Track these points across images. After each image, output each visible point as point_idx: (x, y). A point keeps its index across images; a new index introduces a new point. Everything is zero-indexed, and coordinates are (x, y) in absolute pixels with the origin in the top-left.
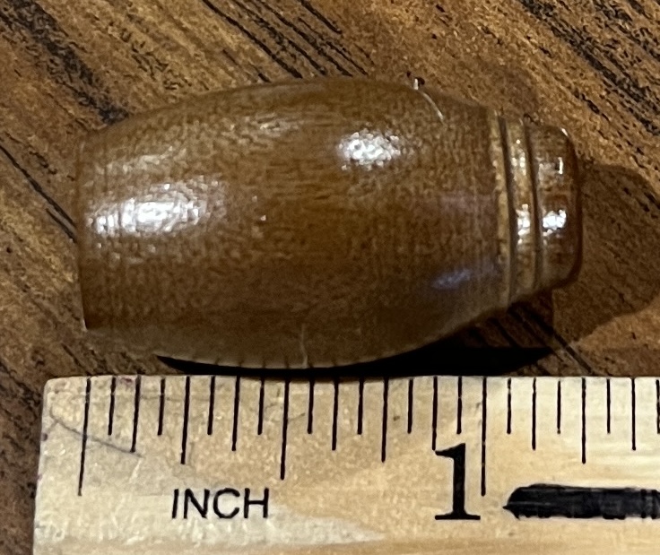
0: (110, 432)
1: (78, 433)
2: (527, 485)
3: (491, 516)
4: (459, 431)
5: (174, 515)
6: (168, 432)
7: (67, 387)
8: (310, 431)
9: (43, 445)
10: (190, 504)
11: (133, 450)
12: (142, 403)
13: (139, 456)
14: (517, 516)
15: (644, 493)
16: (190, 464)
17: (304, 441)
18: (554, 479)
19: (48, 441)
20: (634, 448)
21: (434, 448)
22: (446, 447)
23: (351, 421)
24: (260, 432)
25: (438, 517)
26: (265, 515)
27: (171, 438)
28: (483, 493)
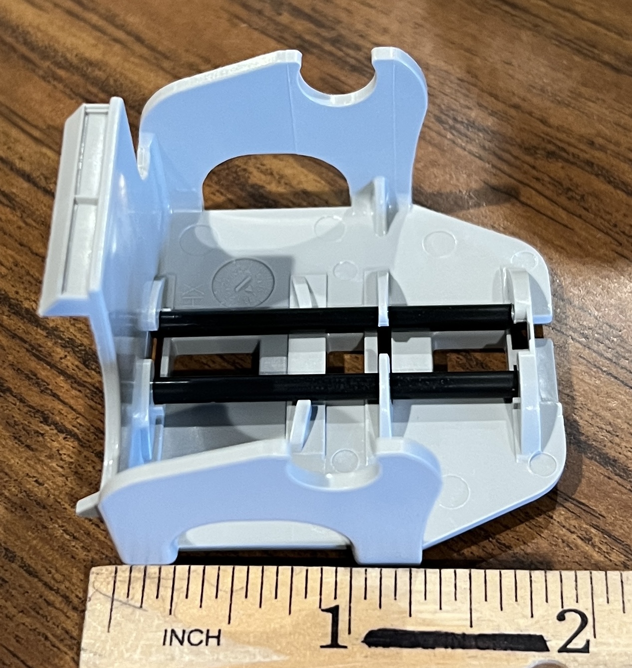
0: (128, 596)
1: (109, 597)
2: (376, 628)
3: (354, 646)
4: (335, 598)
5: (164, 644)
6: (162, 596)
7: (104, 571)
8: (246, 597)
9: (88, 604)
10: (174, 638)
11: (141, 607)
12: (147, 581)
13: (145, 610)
14: (369, 647)
15: (447, 635)
16: (174, 615)
17: (243, 602)
18: (392, 625)
19: (91, 602)
20: (441, 609)
21: (320, 607)
22: (328, 607)
23: (271, 591)
24: (217, 597)
25: (322, 647)
26: (218, 644)
27: (164, 600)
28: (350, 633)
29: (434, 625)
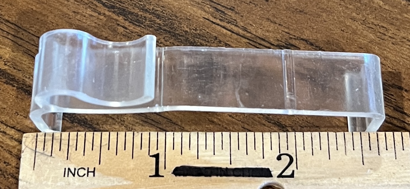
0: (44, 150)
1: (33, 150)
2: (179, 166)
3: (168, 176)
4: (157, 149)
5: (64, 176)
6: (62, 150)
7: (30, 136)
8: (109, 149)
9: (22, 154)
10: (70, 172)
11: (51, 155)
12: (54, 141)
13: (53, 157)
14: (176, 176)
15: (218, 168)
16: (70, 160)
17: (107, 152)
18: (188, 164)
19: (24, 153)
20: (214, 154)
21: (149, 154)
22: (153, 154)
23: (122, 146)
24: (92, 150)
25: (150, 176)
26: (94, 176)
27: (63, 152)
28: (165, 168)
29: (211, 164)
